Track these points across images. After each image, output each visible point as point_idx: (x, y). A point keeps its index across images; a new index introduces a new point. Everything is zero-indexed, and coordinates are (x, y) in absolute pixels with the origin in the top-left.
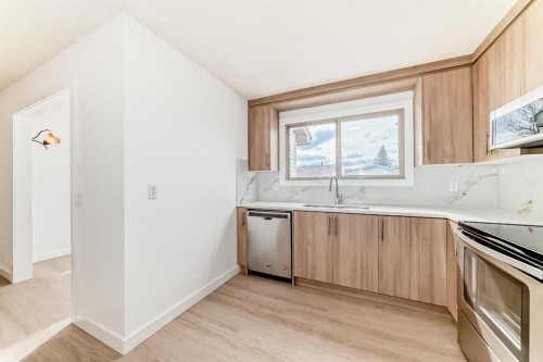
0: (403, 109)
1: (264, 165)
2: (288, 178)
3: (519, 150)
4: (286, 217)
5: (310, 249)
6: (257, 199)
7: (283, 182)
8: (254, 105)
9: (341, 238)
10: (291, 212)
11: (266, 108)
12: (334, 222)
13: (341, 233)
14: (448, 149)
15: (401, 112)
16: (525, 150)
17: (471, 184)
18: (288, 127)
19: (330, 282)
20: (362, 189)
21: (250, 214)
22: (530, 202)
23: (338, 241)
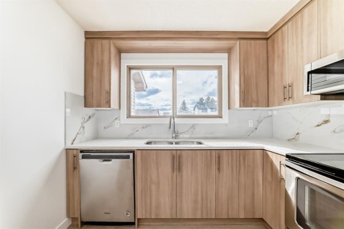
0: (221, 66)
1: (103, 102)
2: (129, 116)
3: (319, 96)
4: (128, 157)
5: (154, 188)
6: (97, 137)
7: (124, 119)
8: (92, 37)
9: (184, 173)
10: (133, 152)
11: (106, 42)
12: (177, 159)
13: (184, 168)
14: (254, 97)
15: (219, 68)
16: (323, 97)
17: (259, 122)
18: (130, 68)
19: (175, 217)
20: (193, 126)
21: (84, 157)
22: (298, 134)
23: (181, 177)
